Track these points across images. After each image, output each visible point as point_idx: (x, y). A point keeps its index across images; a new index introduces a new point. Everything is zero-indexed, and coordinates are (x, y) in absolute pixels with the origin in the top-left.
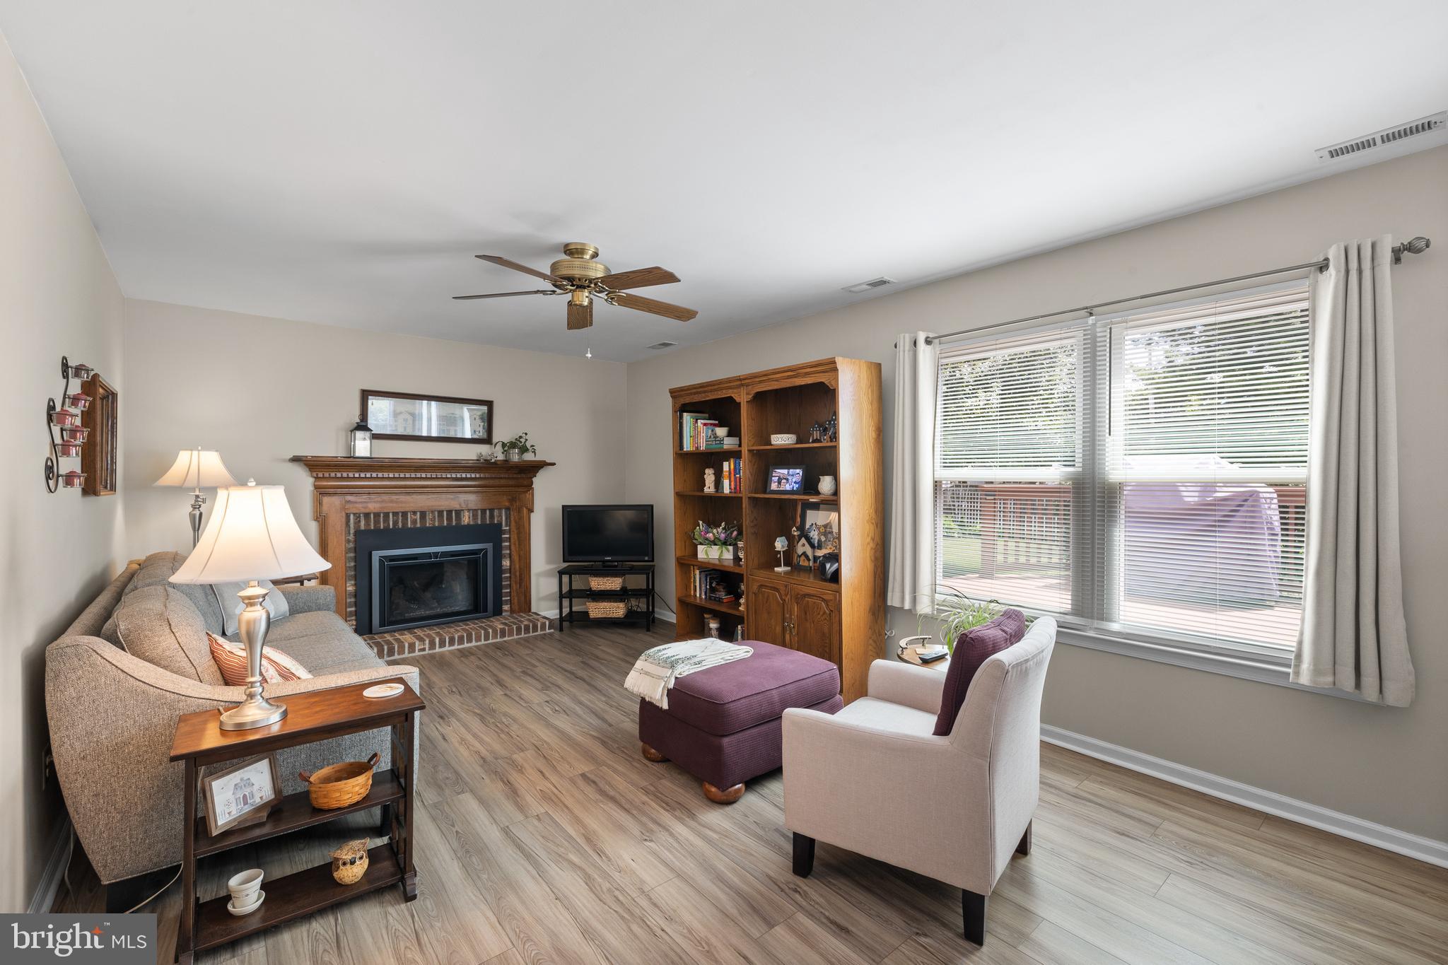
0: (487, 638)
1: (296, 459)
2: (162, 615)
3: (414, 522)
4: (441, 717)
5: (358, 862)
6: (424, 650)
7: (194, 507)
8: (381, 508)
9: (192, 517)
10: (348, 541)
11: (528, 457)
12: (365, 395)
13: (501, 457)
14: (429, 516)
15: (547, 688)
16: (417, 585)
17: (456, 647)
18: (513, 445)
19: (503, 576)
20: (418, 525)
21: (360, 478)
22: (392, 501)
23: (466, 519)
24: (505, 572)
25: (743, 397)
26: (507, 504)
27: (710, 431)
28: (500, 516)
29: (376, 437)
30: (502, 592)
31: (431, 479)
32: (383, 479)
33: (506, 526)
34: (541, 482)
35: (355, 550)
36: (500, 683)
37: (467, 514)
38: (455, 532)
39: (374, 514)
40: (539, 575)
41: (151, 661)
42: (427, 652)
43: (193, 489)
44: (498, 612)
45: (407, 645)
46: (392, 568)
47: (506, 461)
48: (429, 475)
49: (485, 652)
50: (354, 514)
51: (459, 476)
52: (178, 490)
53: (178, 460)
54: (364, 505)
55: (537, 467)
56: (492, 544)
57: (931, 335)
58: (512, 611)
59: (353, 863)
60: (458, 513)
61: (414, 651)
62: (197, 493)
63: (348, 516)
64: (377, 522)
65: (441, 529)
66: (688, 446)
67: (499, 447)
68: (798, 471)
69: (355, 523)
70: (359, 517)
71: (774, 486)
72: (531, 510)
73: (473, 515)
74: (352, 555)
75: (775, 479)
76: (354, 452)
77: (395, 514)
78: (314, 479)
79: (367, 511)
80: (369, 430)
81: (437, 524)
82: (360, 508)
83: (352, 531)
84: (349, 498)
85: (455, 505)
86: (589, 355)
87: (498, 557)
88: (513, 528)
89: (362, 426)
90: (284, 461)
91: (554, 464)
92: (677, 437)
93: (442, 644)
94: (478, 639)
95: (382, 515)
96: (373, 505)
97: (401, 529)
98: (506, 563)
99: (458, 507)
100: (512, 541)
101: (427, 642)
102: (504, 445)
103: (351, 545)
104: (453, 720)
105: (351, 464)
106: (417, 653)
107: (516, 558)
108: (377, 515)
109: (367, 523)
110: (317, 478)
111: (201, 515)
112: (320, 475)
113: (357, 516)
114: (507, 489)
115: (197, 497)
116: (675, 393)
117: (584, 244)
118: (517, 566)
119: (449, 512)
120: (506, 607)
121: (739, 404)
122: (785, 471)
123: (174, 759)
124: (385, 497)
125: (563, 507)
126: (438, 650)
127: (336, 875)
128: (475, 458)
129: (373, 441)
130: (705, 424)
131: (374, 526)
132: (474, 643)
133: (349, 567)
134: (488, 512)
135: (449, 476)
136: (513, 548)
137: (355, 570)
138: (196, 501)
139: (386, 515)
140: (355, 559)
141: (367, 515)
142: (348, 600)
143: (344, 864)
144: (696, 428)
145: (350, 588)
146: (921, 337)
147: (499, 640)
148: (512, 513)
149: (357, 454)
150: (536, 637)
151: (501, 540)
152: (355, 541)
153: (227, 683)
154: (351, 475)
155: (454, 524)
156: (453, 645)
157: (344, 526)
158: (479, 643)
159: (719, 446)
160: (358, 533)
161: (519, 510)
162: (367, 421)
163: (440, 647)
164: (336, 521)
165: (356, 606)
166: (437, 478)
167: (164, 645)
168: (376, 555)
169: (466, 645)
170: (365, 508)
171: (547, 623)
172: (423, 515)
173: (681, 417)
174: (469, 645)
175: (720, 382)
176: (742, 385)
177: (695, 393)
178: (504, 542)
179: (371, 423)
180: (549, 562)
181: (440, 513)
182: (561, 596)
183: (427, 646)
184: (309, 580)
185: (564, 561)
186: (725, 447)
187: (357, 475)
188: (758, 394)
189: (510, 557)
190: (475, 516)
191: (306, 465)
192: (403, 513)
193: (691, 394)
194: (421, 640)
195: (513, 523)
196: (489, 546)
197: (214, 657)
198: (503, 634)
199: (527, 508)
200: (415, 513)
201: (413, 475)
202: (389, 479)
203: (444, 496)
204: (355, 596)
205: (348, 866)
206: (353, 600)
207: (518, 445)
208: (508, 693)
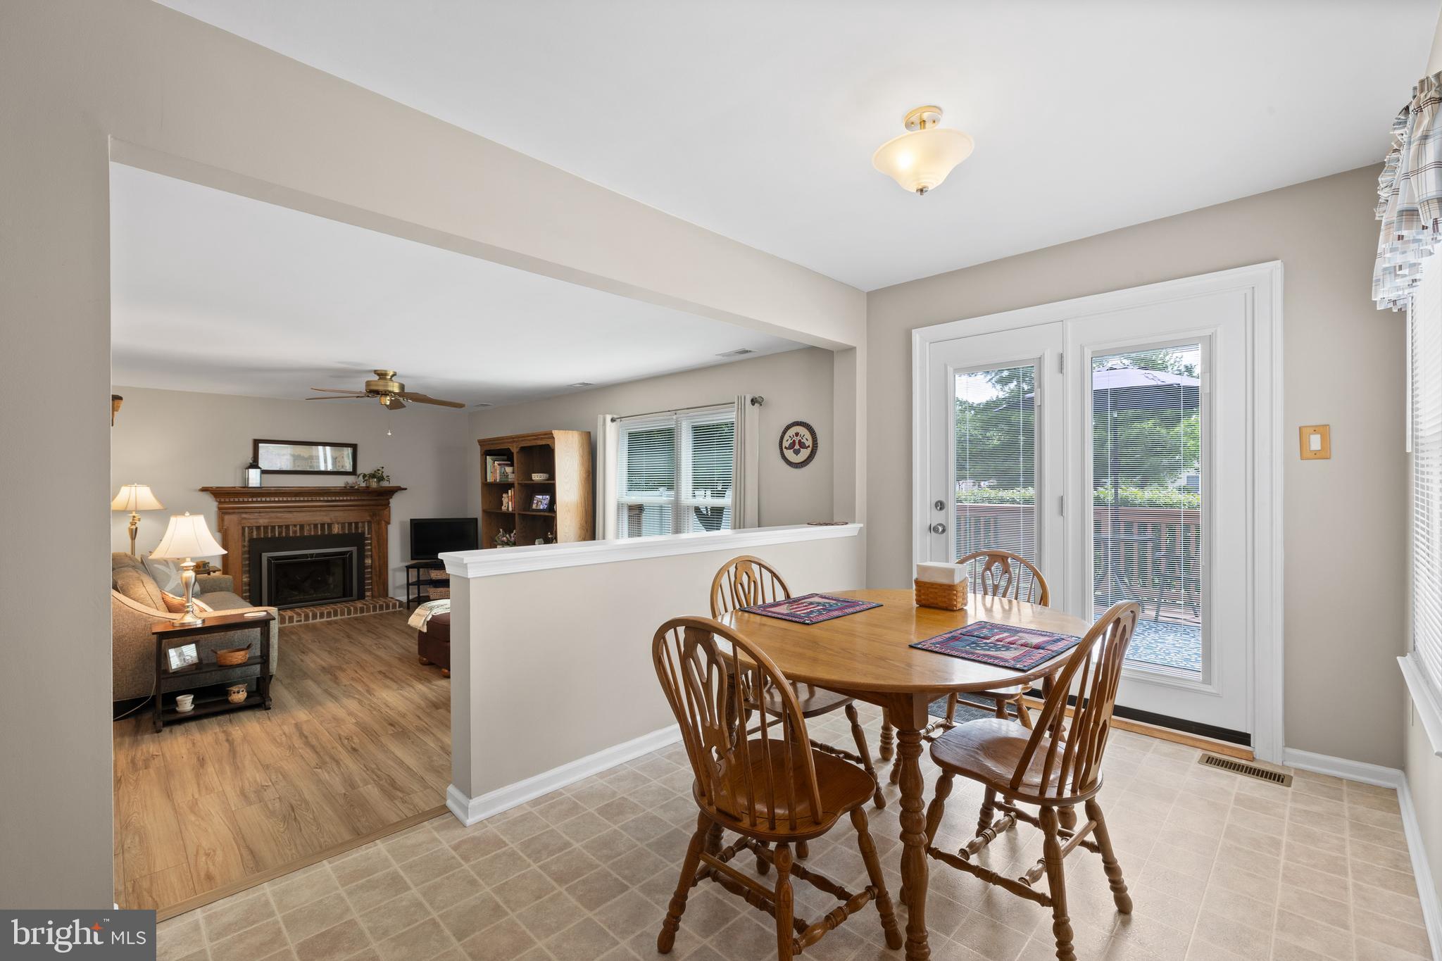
0: (349, 613)
1: (204, 490)
2: (139, 578)
3: (295, 532)
4: (304, 653)
5: (241, 693)
6: (301, 621)
7: (132, 524)
8: (269, 522)
9: (131, 531)
10: (244, 546)
11: (385, 484)
12: (256, 443)
13: (363, 485)
14: (306, 528)
15: (380, 638)
16: (298, 578)
17: (325, 619)
18: (373, 476)
19: (366, 570)
20: (298, 534)
21: (253, 502)
22: (277, 518)
23: (336, 529)
24: (367, 568)
25: (515, 450)
26: (369, 518)
27: (503, 469)
28: (364, 527)
29: (264, 472)
30: (364, 583)
31: (308, 501)
32: (270, 502)
33: (368, 534)
34: (395, 502)
35: (249, 552)
36: (349, 637)
37: (336, 526)
38: (329, 539)
39: (264, 527)
40: (395, 570)
41: (134, 599)
42: (303, 622)
43: (131, 512)
44: (361, 596)
45: (287, 618)
46: (277, 566)
47: (367, 487)
48: (306, 499)
49: (347, 622)
50: (248, 527)
51: (329, 499)
52: (124, 512)
53: (120, 493)
54: (255, 521)
55: (392, 491)
56: (356, 548)
57: (615, 416)
58: (373, 596)
59: (238, 692)
60: (330, 525)
61: (293, 622)
62: (134, 514)
63: (243, 529)
64: (266, 532)
65: (316, 537)
66: (490, 479)
67: (361, 477)
68: (548, 497)
69: (249, 533)
70: (252, 529)
71: (534, 506)
72: (388, 523)
73: (342, 527)
74: (247, 556)
75: (535, 502)
76: (248, 483)
77: (280, 527)
78: (217, 503)
79: (258, 525)
80: (260, 468)
81: (313, 533)
82: (253, 523)
83: (247, 539)
84: (244, 516)
85: (327, 520)
86: (390, 434)
87: (361, 557)
88: (374, 536)
89: (255, 465)
90: (195, 490)
91: (406, 489)
92: (484, 472)
93: (314, 617)
94: (342, 614)
95: (270, 528)
96: (263, 521)
97: (284, 538)
98: (368, 561)
99: (329, 521)
100: (373, 545)
101: (303, 616)
102: (365, 476)
103: (246, 549)
104: (311, 654)
105: (246, 493)
106: (295, 623)
107: (376, 557)
108: (266, 528)
109: (258, 533)
110: (220, 502)
111: (136, 529)
112: (222, 500)
113: (251, 529)
114: (368, 508)
115: (134, 517)
116: (481, 442)
117: (386, 371)
118: (377, 564)
119: (323, 525)
120: (368, 594)
121: (513, 453)
122: (541, 497)
123: (154, 634)
124: (273, 515)
125: (411, 520)
126: (311, 621)
127: (230, 698)
128: (344, 486)
129: (262, 475)
130: (499, 464)
131: (264, 536)
132: (339, 617)
133: (245, 565)
134: (353, 524)
135: (322, 499)
136: (373, 550)
137: (249, 567)
138: (133, 520)
139: (273, 528)
140: (249, 559)
141: (258, 528)
142: (244, 588)
143: (234, 693)
144: (494, 466)
145: (245, 580)
146: (609, 418)
147: (359, 615)
148: (373, 525)
149: (250, 485)
150: (388, 614)
151: (365, 545)
152: (249, 546)
153: (170, 612)
154: (246, 500)
155: (326, 533)
156: (323, 618)
157: (240, 535)
158: (343, 617)
159: (505, 479)
160: (251, 540)
161: (379, 523)
162: (258, 462)
163: (313, 619)
164: (235, 533)
165: (250, 592)
166: (312, 501)
167: (140, 592)
168: (265, 556)
169: (333, 618)
170: (257, 522)
171: (398, 604)
172: (302, 527)
173: (486, 459)
174: (335, 618)
175: (502, 438)
176: (514, 442)
177: (492, 444)
178: (367, 545)
179: (261, 464)
180: (403, 560)
181: (316, 526)
182: (408, 584)
183: (303, 619)
184: (214, 572)
185: (412, 559)
186: (510, 480)
187: (250, 500)
188: (522, 447)
189: (372, 557)
190: (343, 528)
191: (212, 493)
192: (286, 526)
193: (489, 444)
194: (299, 615)
195: (373, 533)
196: (354, 549)
197: (164, 601)
198: (362, 611)
199: (385, 521)
200: (295, 526)
201: (293, 499)
202: (275, 502)
203: (318, 513)
204: (249, 585)
205: (236, 694)
206: (247, 588)
207: (377, 476)
208: (352, 641)
